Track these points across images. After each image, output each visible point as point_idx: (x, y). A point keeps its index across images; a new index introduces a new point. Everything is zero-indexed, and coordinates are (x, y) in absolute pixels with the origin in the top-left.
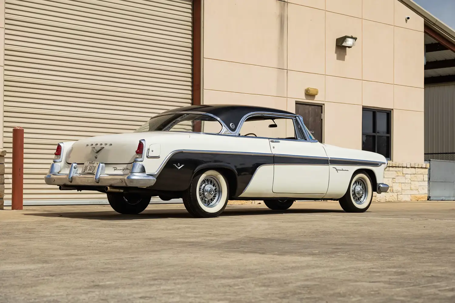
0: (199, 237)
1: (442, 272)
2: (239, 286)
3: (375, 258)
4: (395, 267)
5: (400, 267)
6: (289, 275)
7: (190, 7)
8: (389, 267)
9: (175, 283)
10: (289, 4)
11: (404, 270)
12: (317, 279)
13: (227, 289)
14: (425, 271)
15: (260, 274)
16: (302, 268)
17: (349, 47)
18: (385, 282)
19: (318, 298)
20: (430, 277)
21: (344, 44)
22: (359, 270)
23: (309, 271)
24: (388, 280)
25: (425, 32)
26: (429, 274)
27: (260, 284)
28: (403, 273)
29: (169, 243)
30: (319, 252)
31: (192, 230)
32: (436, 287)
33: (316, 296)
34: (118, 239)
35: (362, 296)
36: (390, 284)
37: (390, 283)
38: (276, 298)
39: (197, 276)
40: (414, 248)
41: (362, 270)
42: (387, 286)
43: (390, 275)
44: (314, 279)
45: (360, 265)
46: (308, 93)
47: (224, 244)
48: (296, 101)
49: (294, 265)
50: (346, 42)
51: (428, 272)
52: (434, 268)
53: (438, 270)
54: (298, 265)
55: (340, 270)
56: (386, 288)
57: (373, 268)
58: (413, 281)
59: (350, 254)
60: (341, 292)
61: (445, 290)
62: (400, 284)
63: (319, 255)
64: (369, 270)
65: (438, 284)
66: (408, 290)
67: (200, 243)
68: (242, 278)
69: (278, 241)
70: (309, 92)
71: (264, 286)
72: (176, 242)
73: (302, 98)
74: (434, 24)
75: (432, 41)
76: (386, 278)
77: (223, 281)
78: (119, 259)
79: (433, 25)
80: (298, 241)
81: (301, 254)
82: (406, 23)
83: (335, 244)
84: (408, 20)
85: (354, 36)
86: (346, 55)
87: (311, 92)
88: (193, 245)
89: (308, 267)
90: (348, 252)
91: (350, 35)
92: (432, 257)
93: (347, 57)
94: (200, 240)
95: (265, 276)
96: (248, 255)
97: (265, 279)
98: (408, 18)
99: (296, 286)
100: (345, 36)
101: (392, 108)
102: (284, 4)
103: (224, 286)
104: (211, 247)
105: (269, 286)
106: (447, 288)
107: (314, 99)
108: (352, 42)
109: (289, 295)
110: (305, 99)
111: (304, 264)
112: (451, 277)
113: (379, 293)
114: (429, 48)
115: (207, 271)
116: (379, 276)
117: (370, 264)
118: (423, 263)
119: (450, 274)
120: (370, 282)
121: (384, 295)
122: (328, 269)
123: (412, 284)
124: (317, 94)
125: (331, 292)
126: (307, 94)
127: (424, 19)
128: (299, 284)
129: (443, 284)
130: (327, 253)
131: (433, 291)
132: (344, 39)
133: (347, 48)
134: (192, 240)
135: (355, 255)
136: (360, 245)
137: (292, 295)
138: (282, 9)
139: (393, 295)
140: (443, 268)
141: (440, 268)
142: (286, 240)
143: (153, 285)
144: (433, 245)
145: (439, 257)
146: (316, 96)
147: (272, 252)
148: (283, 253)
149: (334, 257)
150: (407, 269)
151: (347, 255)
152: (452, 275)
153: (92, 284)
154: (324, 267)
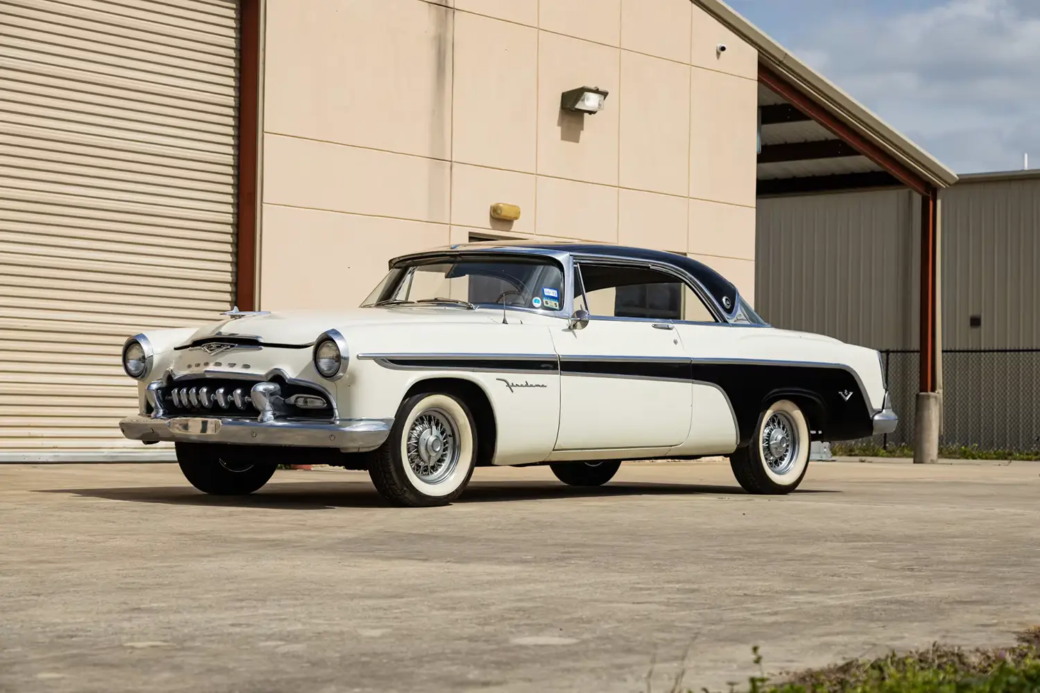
0: (281, 531)
1: (763, 589)
2: (399, 609)
3: (643, 567)
4: (678, 582)
5: (688, 581)
6: (485, 593)
7: (232, 14)
8: (668, 582)
9: (279, 605)
10: (456, 12)
11: (695, 586)
12: (538, 600)
13: (381, 613)
14: (733, 588)
15: (431, 592)
16: (508, 583)
17: (591, 112)
18: (659, 603)
19: (546, 625)
20: (742, 596)
21: (579, 106)
22: (613, 585)
23: (520, 588)
24: (666, 600)
25: (759, 80)
26: (740, 591)
27: (438, 606)
28: (693, 591)
29: (225, 541)
30: (535, 557)
31: (262, 517)
32: (748, 609)
33: (541, 621)
34: (118, 535)
35: (619, 621)
36: (668, 606)
37: (667, 604)
38: (473, 625)
39: (317, 596)
40: (719, 552)
41: (618, 586)
42: (664, 608)
43: (669, 593)
44: (533, 599)
45: (615, 577)
46: (499, 214)
47: (340, 543)
48: (470, 233)
49: (489, 578)
50: (583, 100)
51: (738, 589)
52: (749, 583)
53: (757, 585)
54: (499, 578)
55: (579, 586)
56: (662, 611)
57: (638, 583)
58: (709, 602)
59: (594, 562)
60: (584, 617)
61: (762, 614)
62: (688, 606)
63: (535, 562)
64: (632, 586)
65: (753, 605)
66: (700, 614)
67: (289, 541)
68: (402, 597)
69: (448, 538)
70: (499, 212)
71: (446, 609)
72: (239, 541)
73: (485, 227)
74: (780, 62)
75: (774, 99)
76: (663, 598)
77: (370, 602)
78: (143, 569)
79: (777, 64)
80: (488, 540)
81: (501, 561)
82: (718, 58)
83: (563, 545)
84: (722, 53)
85: (601, 89)
86: (583, 129)
87: (506, 213)
88: (277, 545)
89: (518, 581)
90: (591, 557)
91: (592, 87)
92: (750, 567)
93: (584, 135)
94: (285, 536)
95: (443, 595)
96: (396, 562)
97: (445, 598)
98: (723, 49)
99: (504, 609)
100: (582, 88)
101: (684, 252)
102: (446, 12)
103: (374, 609)
104: (316, 549)
105: (454, 609)
106: (768, 611)
107: (511, 228)
108: (598, 100)
109: (493, 621)
110: (490, 228)
111: (511, 577)
112: (778, 596)
113: (648, 618)
114: (767, 114)
115: (330, 587)
116: (649, 594)
117: (634, 578)
118: (732, 575)
119: (777, 592)
120: (634, 603)
121: (657, 621)
122: (556, 584)
123: (707, 606)
124: (516, 218)
125: (567, 617)
126: (497, 216)
127: (758, 50)
128: (508, 605)
129: (762, 606)
130: (549, 560)
131: (740, 615)
132: (578, 94)
133: (586, 115)
134: (272, 536)
135: (605, 563)
136: (613, 547)
137: (499, 621)
138: (442, 23)
139: (673, 621)
140: (767, 584)
141: (759, 583)
142: (463, 537)
143: (242, 608)
144: (756, 548)
145: (764, 567)
146: (515, 221)
147: (441, 557)
148: (464, 559)
149: (565, 566)
150: (701, 585)
151: (588, 562)
152: (780, 593)
153: (125, 607)
154: (547, 581)
